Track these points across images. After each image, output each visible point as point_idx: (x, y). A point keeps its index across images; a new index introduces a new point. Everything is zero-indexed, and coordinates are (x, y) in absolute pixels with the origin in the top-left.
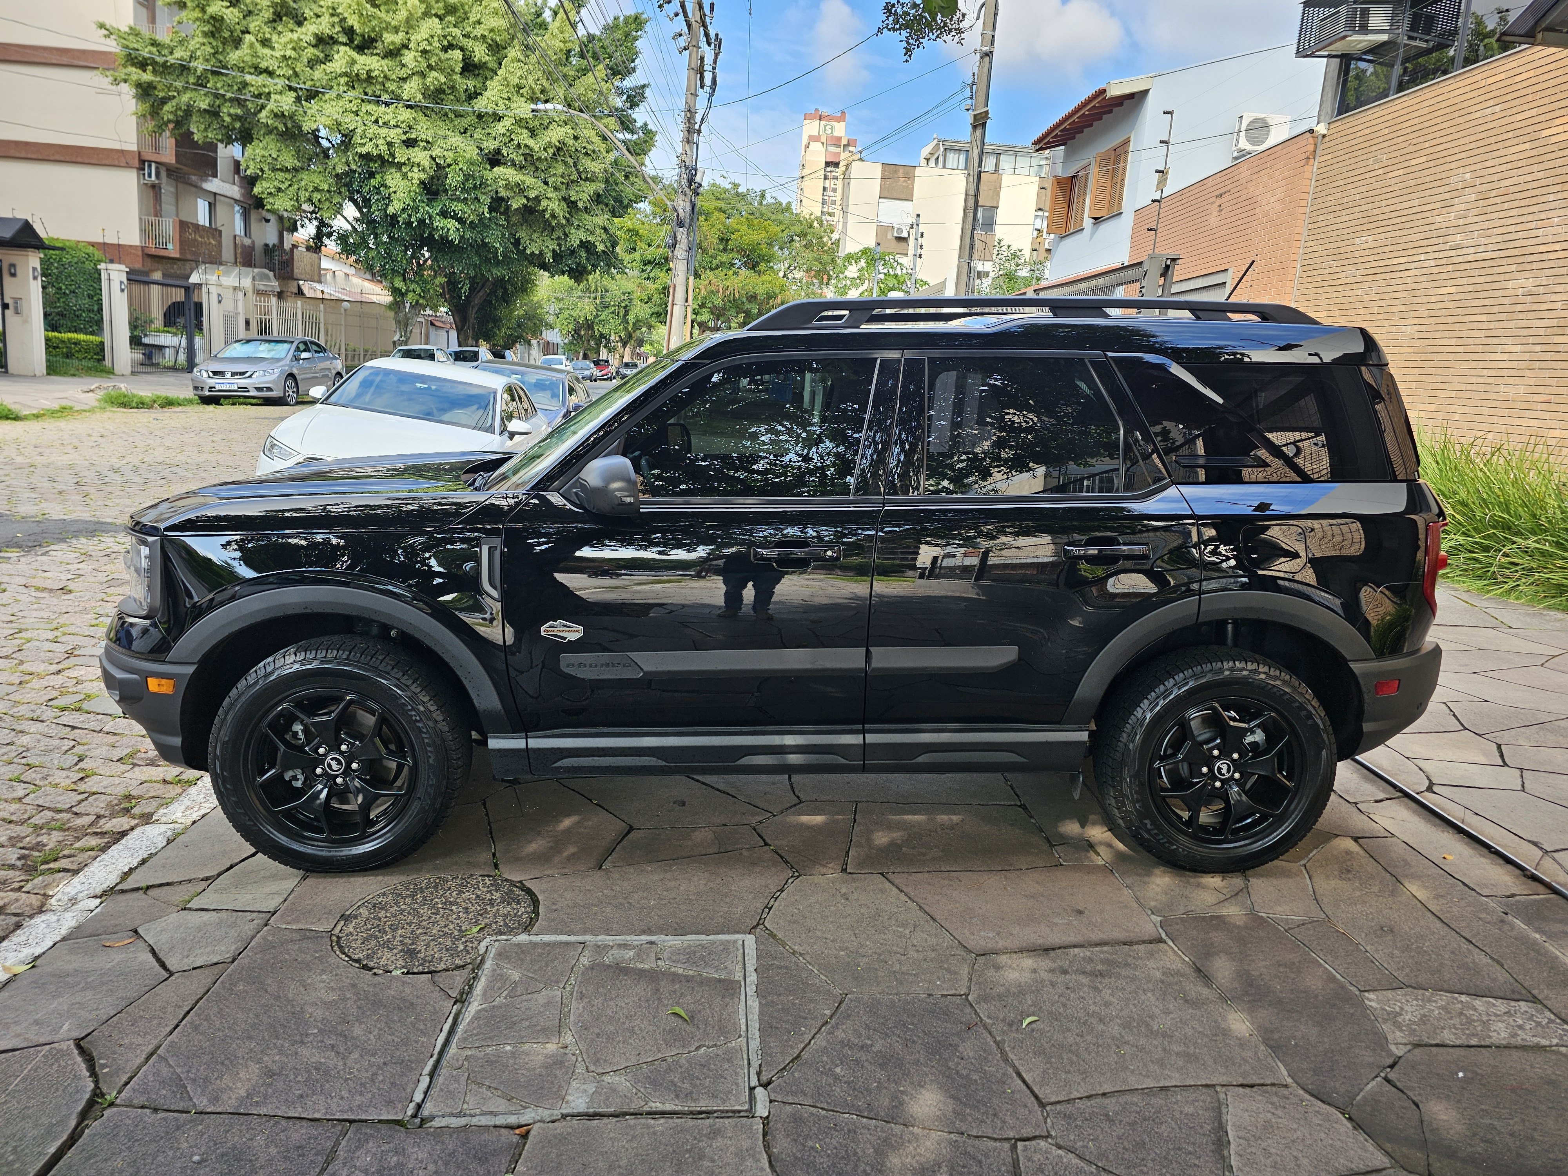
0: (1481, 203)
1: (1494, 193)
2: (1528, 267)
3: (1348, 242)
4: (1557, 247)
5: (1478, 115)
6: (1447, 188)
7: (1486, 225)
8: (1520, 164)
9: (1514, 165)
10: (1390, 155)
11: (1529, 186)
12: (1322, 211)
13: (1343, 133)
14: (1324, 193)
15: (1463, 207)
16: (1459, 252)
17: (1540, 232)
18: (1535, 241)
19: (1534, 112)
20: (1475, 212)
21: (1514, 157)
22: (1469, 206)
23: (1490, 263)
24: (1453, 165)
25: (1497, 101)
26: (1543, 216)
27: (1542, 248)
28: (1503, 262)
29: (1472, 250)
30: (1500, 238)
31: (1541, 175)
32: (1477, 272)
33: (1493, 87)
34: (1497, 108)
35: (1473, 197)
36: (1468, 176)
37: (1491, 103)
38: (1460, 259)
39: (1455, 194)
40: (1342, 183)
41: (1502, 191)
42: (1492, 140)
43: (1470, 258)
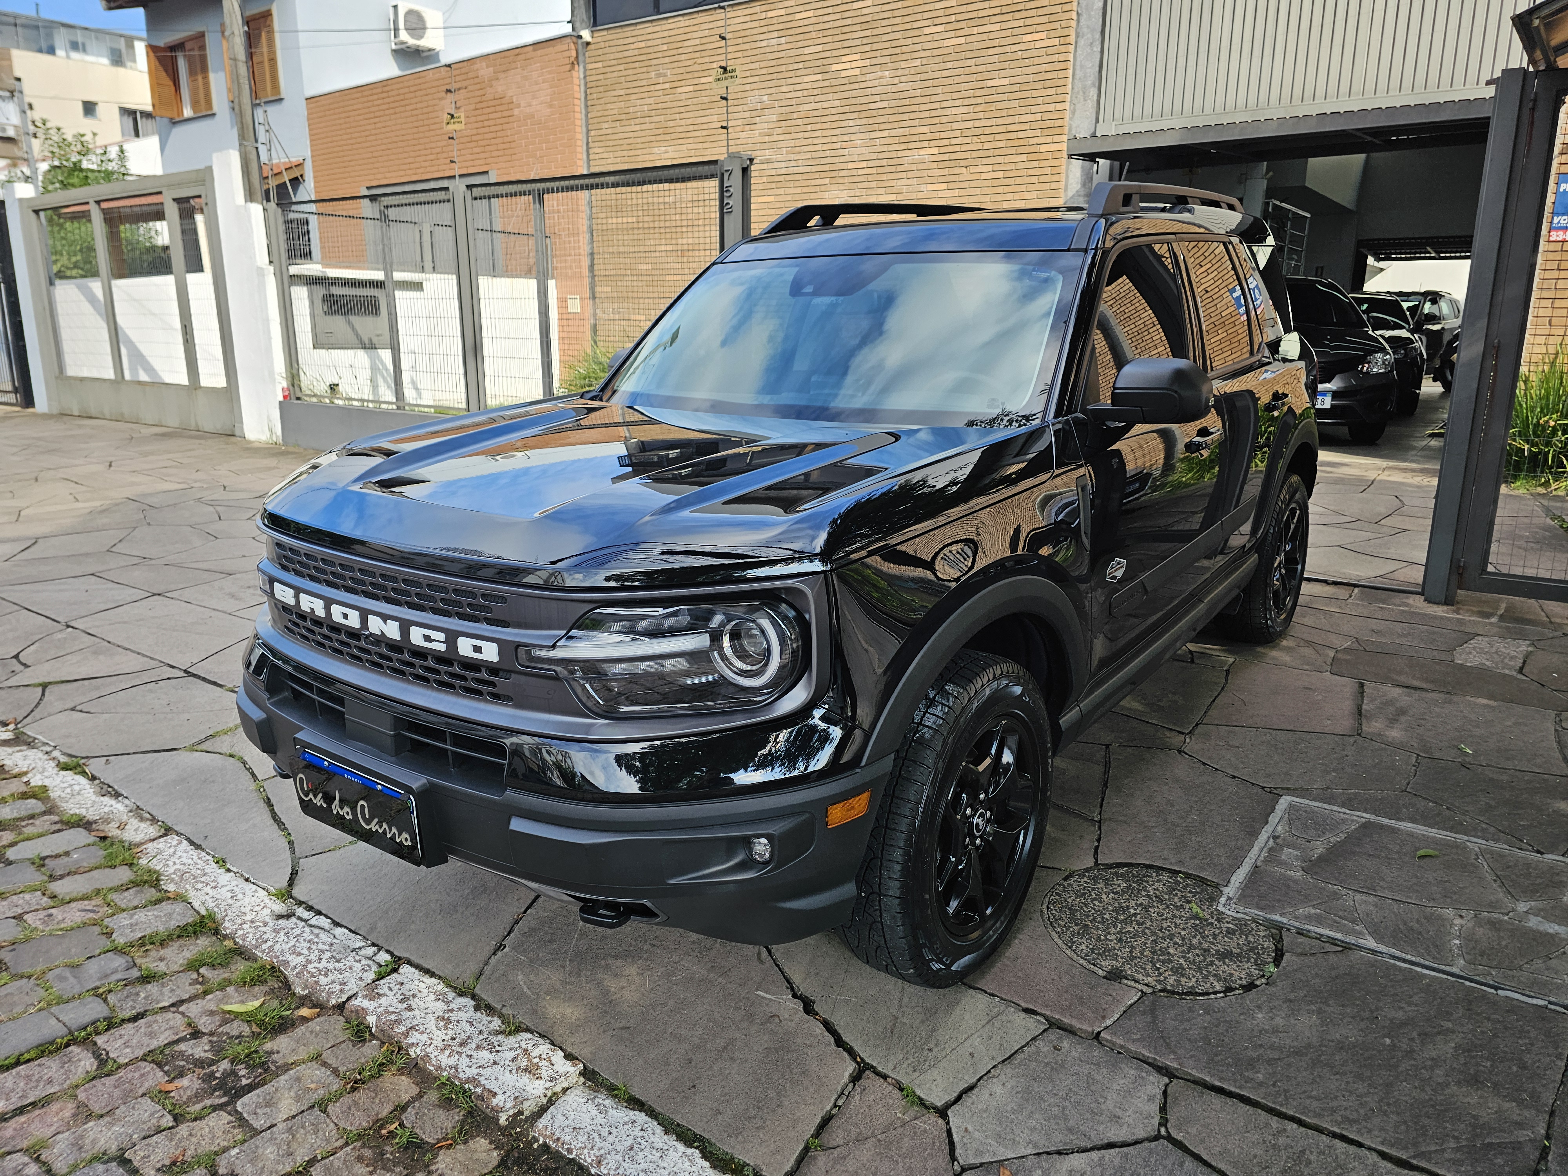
0: (783, 124)
1: (795, 116)
2: (841, 180)
3: (645, 151)
4: (864, 164)
5: (764, 44)
6: (746, 108)
7: (792, 143)
8: (815, 92)
9: (811, 92)
10: (675, 71)
11: (827, 112)
12: (606, 119)
13: (612, 43)
14: (602, 101)
15: (766, 126)
16: (771, 166)
17: (846, 152)
18: (842, 159)
19: (819, 48)
20: (780, 131)
21: (808, 86)
22: (771, 125)
23: (805, 177)
25: (781, 33)
26: (846, 138)
27: (851, 166)
28: (817, 175)
29: (783, 165)
30: (809, 156)
31: (837, 103)
32: (792, 184)
33: (775, 21)
34: (783, 40)
35: (775, 118)
36: (765, 98)
37: (775, 34)
38: (773, 172)
39: (754, 113)
40: (622, 92)
41: (802, 114)
42: (783, 68)
43: (783, 171)
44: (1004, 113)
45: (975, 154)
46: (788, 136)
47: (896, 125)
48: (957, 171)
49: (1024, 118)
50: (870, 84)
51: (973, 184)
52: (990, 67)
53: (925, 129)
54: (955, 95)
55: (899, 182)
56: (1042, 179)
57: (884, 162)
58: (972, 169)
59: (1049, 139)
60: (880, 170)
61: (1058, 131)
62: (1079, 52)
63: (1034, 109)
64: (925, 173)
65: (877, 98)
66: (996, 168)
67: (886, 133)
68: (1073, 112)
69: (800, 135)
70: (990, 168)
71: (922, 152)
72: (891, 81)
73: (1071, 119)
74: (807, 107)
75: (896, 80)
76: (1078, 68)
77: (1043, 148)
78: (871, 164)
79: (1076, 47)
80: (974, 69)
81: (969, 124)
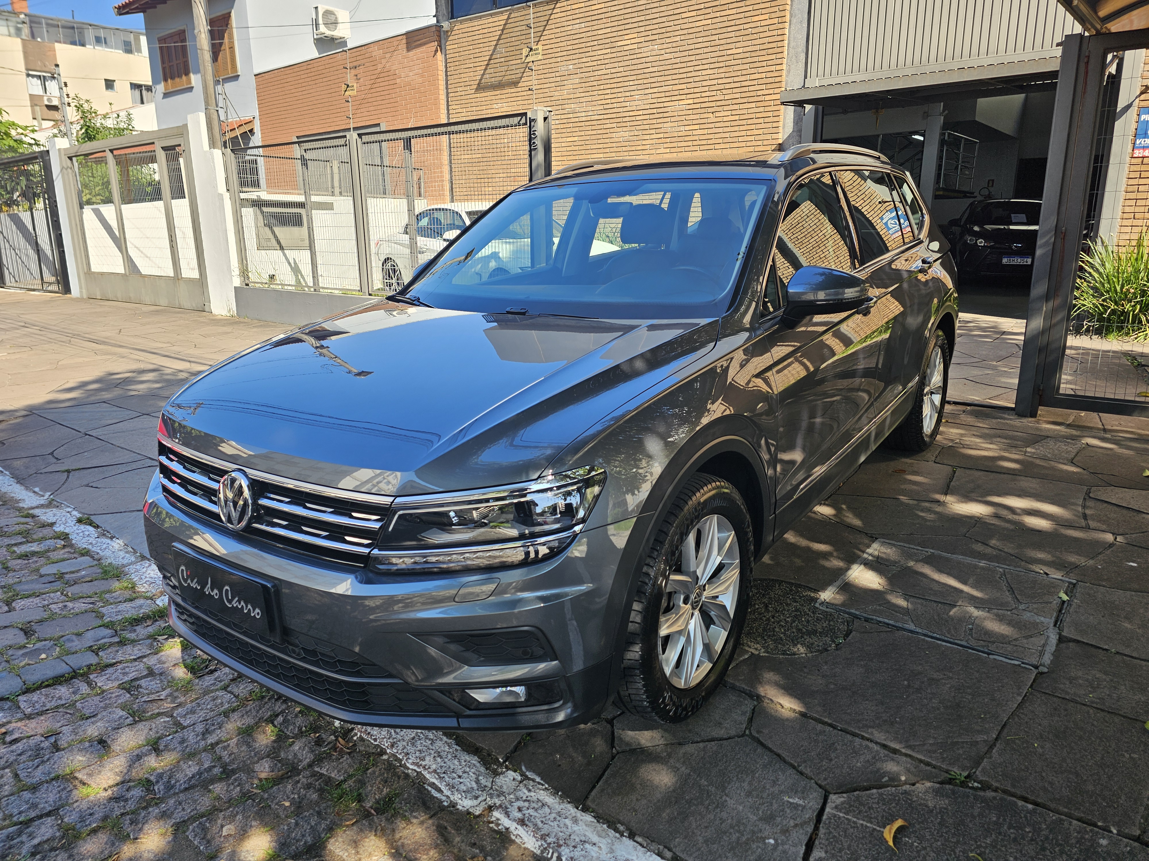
0: (583, 85)
1: (592, 79)
2: (624, 124)
3: (488, 107)
4: (641, 113)
5: (570, 28)
6: (557, 74)
7: (590, 99)
8: (606, 61)
9: (603, 62)
10: (507, 50)
11: (615, 75)
12: (460, 85)
13: (464, 30)
14: (457, 72)
15: (571, 86)
16: (575, 115)
17: (628, 104)
18: (625, 109)
19: (609, 30)
20: (581, 90)
21: (601, 57)
22: (575, 86)
23: (599, 122)
24: (559, 59)
25: (581, 20)
26: (628, 94)
27: (631, 114)
28: (608, 121)
29: (584, 114)
30: (602, 107)
31: (621, 69)
32: (590, 128)
33: (577, 11)
34: (583, 25)
35: (578, 81)
36: (571, 67)
37: (578, 21)
38: (577, 120)
39: (563, 78)
40: (471, 65)
41: (597, 78)
42: (583, 45)
43: (584, 119)
44: (739, 73)
45: (719, 103)
46: (587, 94)
47: (663, 84)
48: (706, 115)
49: (753, 77)
50: (644, 55)
51: (717, 125)
52: (729, 41)
53: (683, 86)
54: (704, 62)
55: (665, 125)
56: (766, 120)
57: (655, 111)
58: (717, 114)
59: (771, 91)
60: (652, 117)
61: (778, 85)
62: (793, 27)
63: (761, 70)
64: (683, 118)
65: (649, 65)
66: (734, 113)
67: (656, 90)
68: (789, 71)
69: (595, 93)
70: (729, 113)
71: (681, 103)
72: (659, 52)
73: (787, 76)
74: (600, 73)
75: (663, 52)
76: (792, 39)
77: (767, 98)
78: (645, 112)
79: (790, 24)
80: (718, 42)
81: (715, 82)
